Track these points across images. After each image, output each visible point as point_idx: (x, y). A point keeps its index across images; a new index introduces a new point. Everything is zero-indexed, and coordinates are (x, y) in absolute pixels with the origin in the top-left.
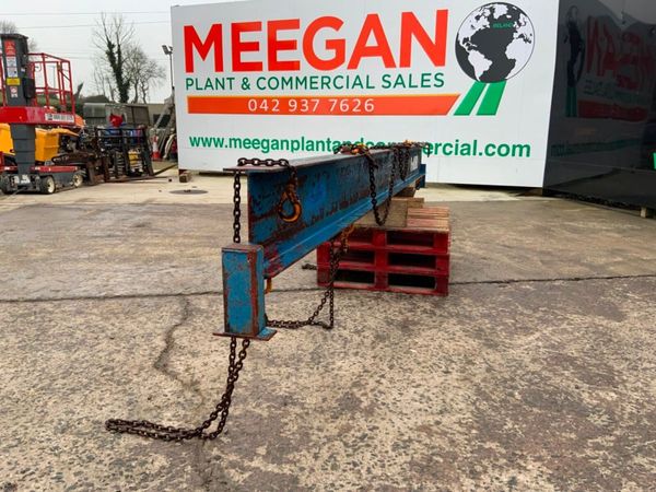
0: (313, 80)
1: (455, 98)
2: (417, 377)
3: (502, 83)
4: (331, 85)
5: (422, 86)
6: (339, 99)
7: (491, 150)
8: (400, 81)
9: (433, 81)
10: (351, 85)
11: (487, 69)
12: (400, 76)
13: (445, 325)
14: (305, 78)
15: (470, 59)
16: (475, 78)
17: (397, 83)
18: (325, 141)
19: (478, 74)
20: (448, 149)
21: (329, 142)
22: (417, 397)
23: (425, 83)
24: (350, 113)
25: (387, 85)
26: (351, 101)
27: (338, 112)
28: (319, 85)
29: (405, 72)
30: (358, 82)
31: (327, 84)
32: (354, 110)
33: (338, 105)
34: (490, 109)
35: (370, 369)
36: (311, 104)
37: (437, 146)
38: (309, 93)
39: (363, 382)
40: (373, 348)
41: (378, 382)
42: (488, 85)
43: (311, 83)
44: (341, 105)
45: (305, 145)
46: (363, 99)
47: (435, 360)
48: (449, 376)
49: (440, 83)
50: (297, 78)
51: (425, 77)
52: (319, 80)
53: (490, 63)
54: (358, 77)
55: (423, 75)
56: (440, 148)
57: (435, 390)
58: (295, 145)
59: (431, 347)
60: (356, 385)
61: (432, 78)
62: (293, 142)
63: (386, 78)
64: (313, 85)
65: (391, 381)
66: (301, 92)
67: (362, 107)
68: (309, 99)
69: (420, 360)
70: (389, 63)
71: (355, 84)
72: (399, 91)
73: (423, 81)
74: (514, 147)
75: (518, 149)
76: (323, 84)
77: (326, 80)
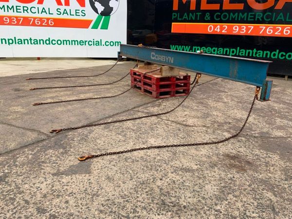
0: (18, 8)
1: (91, 21)
3: (109, 17)
4: (29, 11)
5: (76, 15)
6: (35, 19)
7: (107, 44)
8: (65, 12)
9: (81, 14)
10: (40, 12)
11: (103, 10)
12: (65, 10)
14: (13, 7)
15: (95, 5)
16: (98, 13)
17: (64, 13)
18: (29, 39)
19: (100, 12)
20: (90, 43)
21: (31, 39)
23: (77, 14)
24: (41, 25)
25: (59, 13)
26: (41, 19)
27: (34, 25)
28: (22, 10)
29: (68, 8)
30: (44, 11)
31: (26, 10)
32: (43, 24)
33: (34, 21)
34: (105, 27)
36: (18, 20)
37: (86, 42)
38: (16, 14)
42: (104, 17)
43: (17, 9)
44: (36, 22)
45: (17, 41)
46: (48, 19)
49: (84, 15)
50: (8, 6)
51: (77, 11)
52: (22, 8)
53: (104, 8)
54: (44, 8)
55: (76, 10)
56: (87, 43)
58: (11, 41)
61: (80, 12)
62: (9, 40)
63: (58, 10)
64: (18, 11)
66: (11, 13)
67: (47, 23)
68: (17, 17)
70: (59, 3)
71: (42, 12)
72: (65, 17)
73: (76, 13)
74: (116, 42)
75: (117, 43)
76: (24, 10)
77: (26, 9)
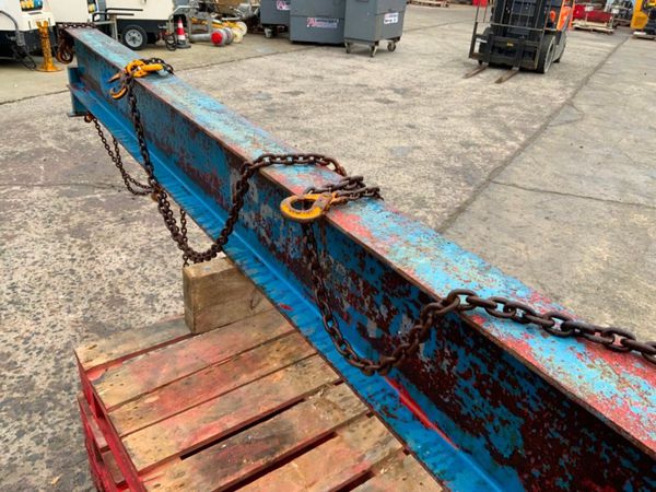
2: (40, 272)
13: (50, 365)
22: (28, 255)
35: (91, 262)
39: (84, 250)
40: (111, 285)
41: (73, 255)
47: (33, 298)
48: (8, 283)
57: (16, 265)
59: (47, 313)
60: (89, 246)
65: (62, 260)
69: (49, 291)
